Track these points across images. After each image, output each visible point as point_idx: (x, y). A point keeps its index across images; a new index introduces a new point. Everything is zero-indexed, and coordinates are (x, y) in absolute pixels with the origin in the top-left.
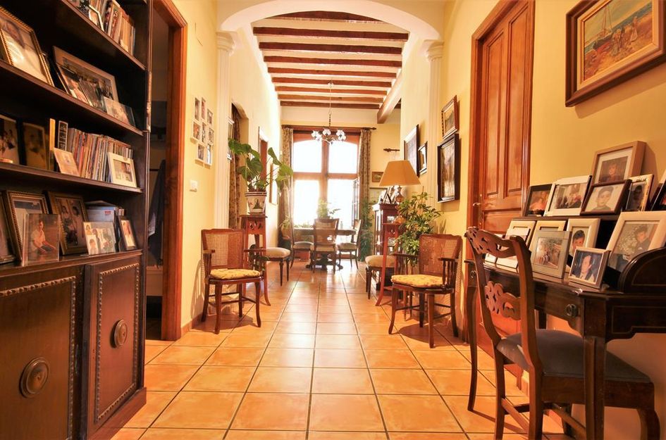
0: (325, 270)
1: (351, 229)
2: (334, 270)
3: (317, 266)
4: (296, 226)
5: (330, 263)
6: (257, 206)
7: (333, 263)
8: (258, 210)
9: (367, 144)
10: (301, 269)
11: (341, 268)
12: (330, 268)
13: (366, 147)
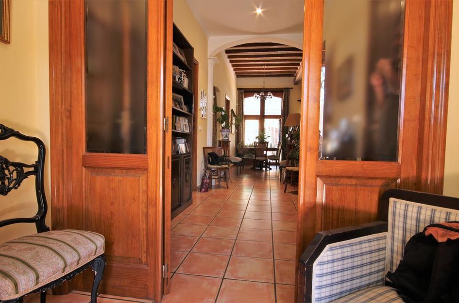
0: (261, 170)
1: (276, 147)
2: (266, 170)
3: (257, 168)
4: (246, 146)
5: (264, 167)
6: (226, 136)
7: (266, 167)
8: (226, 138)
9: (288, 97)
10: (248, 169)
11: (270, 169)
12: (264, 169)
13: (286, 99)
